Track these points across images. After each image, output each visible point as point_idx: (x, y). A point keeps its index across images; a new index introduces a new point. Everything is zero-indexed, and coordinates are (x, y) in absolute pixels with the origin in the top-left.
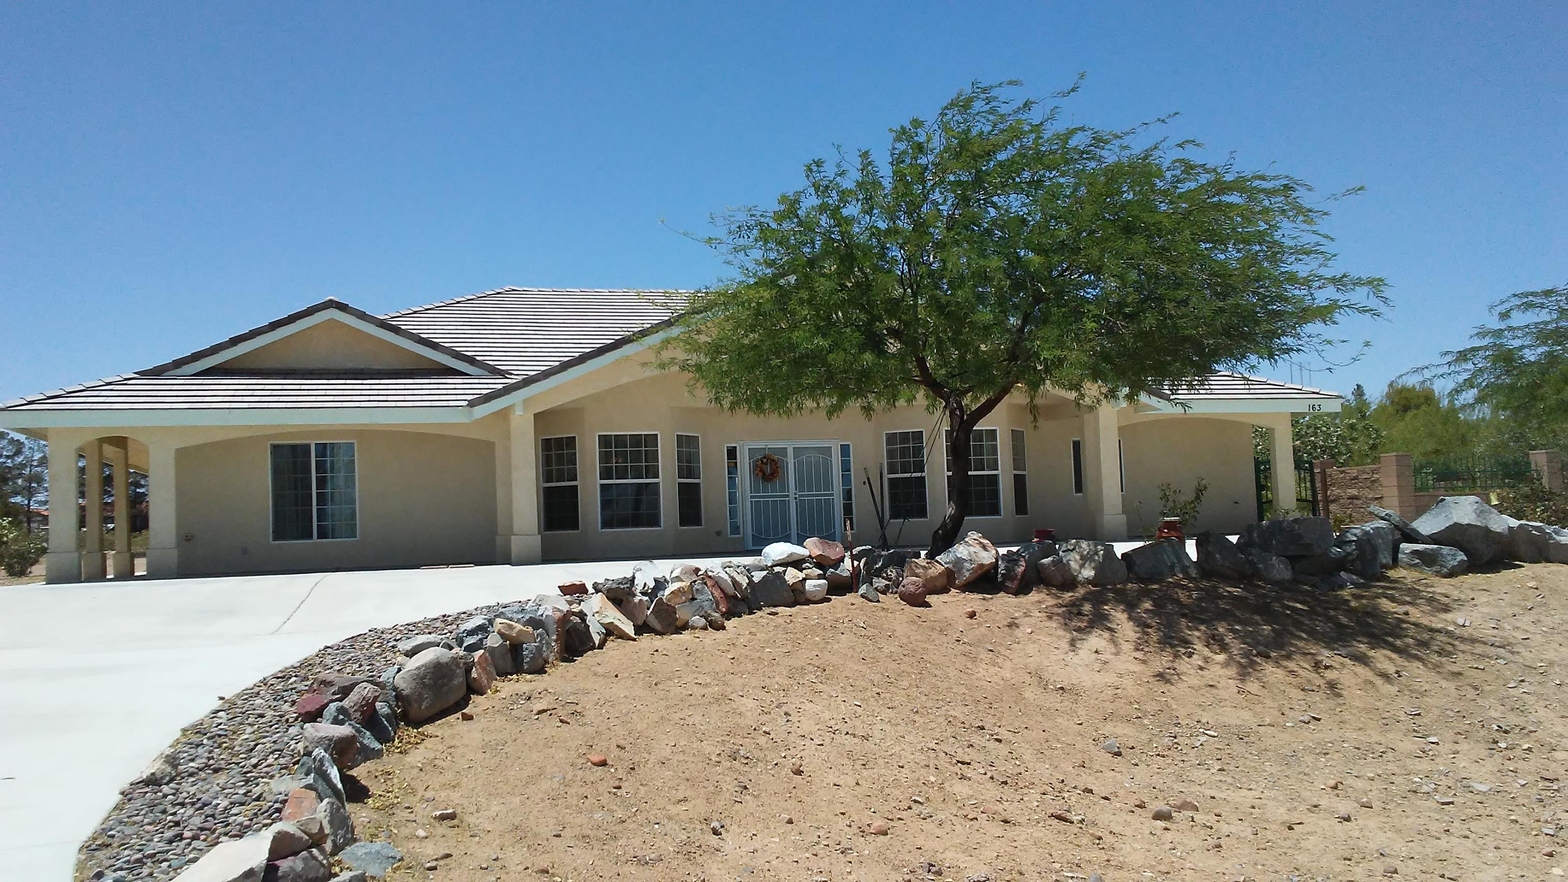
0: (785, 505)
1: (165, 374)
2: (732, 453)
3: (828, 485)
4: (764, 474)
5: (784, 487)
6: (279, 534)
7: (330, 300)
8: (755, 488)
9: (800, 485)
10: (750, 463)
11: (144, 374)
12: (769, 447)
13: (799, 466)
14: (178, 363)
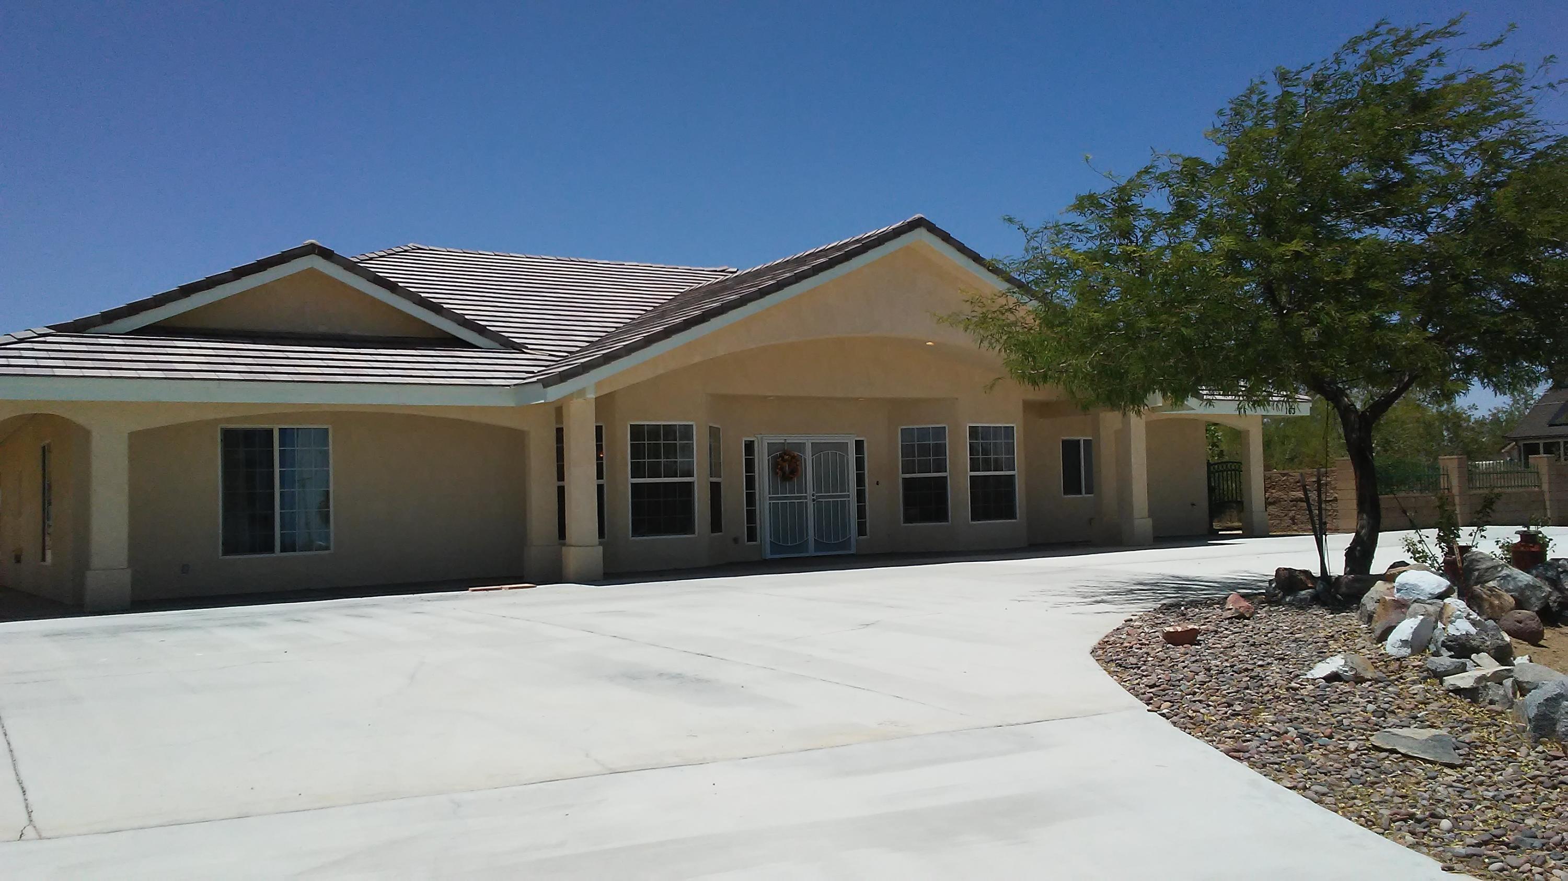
0: (802, 507)
1: (93, 330)
2: (749, 447)
3: (844, 486)
4: (784, 473)
5: (802, 488)
6: (230, 547)
7: (312, 244)
8: (774, 489)
9: (818, 486)
10: (768, 460)
11: (61, 329)
12: (788, 441)
13: (817, 464)
14: (109, 317)
